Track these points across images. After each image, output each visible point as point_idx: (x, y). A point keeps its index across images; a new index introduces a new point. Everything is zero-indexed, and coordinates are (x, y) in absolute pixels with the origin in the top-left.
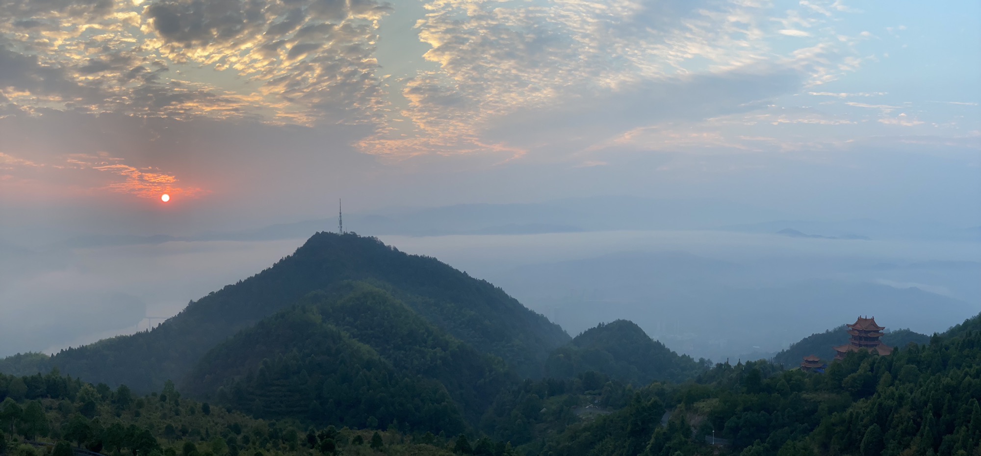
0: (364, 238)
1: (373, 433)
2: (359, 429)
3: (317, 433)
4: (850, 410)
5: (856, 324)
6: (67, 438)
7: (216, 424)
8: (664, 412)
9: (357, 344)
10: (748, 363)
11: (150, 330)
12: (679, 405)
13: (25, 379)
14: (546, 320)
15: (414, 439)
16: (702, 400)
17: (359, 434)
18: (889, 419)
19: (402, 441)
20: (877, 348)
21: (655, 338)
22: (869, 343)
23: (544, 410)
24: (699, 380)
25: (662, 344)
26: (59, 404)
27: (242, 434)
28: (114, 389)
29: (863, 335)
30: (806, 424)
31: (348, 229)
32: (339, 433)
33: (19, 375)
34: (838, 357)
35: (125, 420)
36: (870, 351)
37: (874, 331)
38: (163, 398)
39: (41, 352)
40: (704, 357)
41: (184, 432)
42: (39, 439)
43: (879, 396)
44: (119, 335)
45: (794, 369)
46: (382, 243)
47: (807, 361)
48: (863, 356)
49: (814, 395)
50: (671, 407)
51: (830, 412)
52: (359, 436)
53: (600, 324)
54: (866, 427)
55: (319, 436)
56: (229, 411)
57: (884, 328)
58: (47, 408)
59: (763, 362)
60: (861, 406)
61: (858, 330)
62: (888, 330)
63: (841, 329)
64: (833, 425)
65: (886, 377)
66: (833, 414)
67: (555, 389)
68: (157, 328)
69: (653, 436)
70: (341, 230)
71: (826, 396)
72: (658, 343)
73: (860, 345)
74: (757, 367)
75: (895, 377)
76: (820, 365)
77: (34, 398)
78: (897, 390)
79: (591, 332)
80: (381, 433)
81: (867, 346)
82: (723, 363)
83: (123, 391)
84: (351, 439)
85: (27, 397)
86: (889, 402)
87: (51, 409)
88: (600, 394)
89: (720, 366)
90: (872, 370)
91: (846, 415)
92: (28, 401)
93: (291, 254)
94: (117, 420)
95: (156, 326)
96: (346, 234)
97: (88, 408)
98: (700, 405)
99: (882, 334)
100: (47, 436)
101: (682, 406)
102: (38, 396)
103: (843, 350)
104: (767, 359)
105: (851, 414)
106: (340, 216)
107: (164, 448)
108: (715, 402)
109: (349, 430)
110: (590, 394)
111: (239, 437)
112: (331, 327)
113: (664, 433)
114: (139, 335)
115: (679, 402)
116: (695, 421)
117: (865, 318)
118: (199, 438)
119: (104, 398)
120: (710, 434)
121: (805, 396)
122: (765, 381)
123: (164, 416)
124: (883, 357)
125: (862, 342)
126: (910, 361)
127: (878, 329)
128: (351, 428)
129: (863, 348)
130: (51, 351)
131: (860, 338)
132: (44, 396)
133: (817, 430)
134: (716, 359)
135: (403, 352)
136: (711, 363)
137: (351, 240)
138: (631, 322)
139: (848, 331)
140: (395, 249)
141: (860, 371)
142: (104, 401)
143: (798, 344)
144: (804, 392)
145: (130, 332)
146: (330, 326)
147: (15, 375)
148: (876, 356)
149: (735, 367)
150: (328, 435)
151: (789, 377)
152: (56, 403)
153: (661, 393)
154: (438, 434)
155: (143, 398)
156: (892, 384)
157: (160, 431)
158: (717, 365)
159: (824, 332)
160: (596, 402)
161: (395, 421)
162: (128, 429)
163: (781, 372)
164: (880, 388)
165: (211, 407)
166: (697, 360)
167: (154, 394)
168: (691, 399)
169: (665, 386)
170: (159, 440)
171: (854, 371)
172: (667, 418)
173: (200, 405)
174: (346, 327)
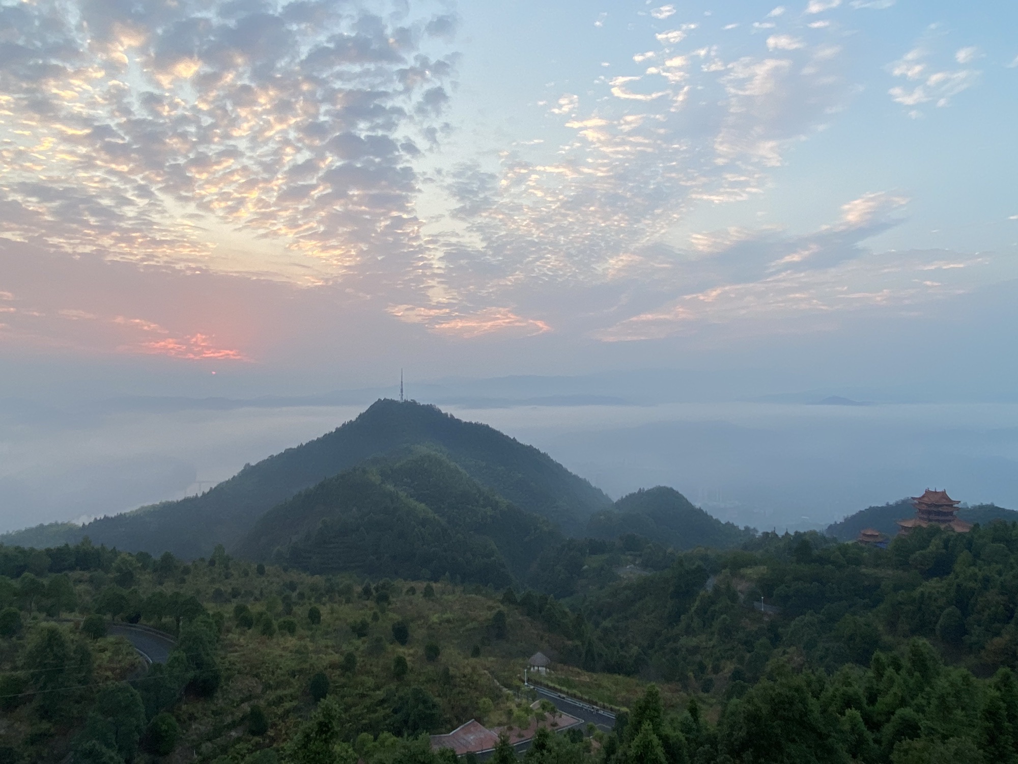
0: (423, 406)
1: (425, 584)
2: (412, 581)
3: (373, 586)
4: (920, 589)
5: (923, 496)
6: (98, 611)
7: (272, 583)
8: (709, 577)
9: (413, 502)
10: (796, 533)
11: (200, 495)
12: (723, 571)
13: (48, 551)
14: (588, 483)
15: (464, 591)
16: (749, 566)
17: (413, 585)
18: (972, 601)
19: (454, 592)
20: (952, 524)
21: (697, 505)
22: (943, 518)
23: (585, 567)
24: (745, 547)
25: (704, 511)
26: (91, 576)
27: (298, 591)
28: (157, 557)
29: (933, 509)
30: (867, 600)
31: (409, 397)
32: (394, 585)
33: (41, 547)
34: (903, 532)
35: (168, 588)
36: (942, 526)
37: (947, 505)
38: (212, 563)
39: (69, 522)
40: (749, 525)
41: (235, 594)
42: (65, 615)
43: (957, 577)
44: (164, 501)
45: (850, 542)
46: (440, 411)
47: (864, 535)
48: (933, 532)
49: (876, 571)
50: (715, 572)
51: (896, 589)
52: (412, 587)
53: (640, 489)
54: (941, 609)
55: (374, 588)
56: (285, 570)
57: (960, 502)
58: (75, 581)
59: (813, 533)
60: (933, 585)
61: (926, 504)
62: (966, 504)
63: (904, 502)
64: (900, 603)
65: (964, 555)
66: (900, 592)
67: (596, 548)
68: (208, 493)
69: (698, 598)
70: (402, 398)
71: (890, 572)
72: (700, 510)
73: (930, 520)
74: (807, 538)
75: (977, 556)
76: (881, 540)
77: (60, 571)
78: (980, 570)
79: (631, 496)
80: (434, 585)
81: (938, 520)
82: (770, 532)
83: (167, 558)
84: (405, 590)
85: (51, 570)
86: (972, 584)
87: (80, 581)
88: (640, 556)
89: (766, 534)
90: (946, 547)
91: (916, 593)
92: (53, 575)
93: (354, 419)
94: (159, 589)
95: (207, 490)
96: (406, 401)
97: (126, 578)
98: (748, 571)
99: (958, 509)
100: (74, 611)
101: (727, 571)
102: (65, 569)
103: (909, 524)
104: (818, 530)
105: (922, 594)
106: (402, 385)
107: (211, 612)
108: (763, 569)
109: (403, 582)
110: (631, 555)
111: (294, 594)
112: (390, 487)
113: (709, 597)
114: (187, 501)
115: (725, 567)
116: (741, 587)
117: (934, 490)
118: (252, 599)
119: (144, 567)
120: (759, 600)
121: (864, 570)
122: (816, 552)
123: (213, 581)
124: (960, 534)
125: (932, 517)
126: (994, 540)
127: (950, 504)
128: (405, 580)
129: (933, 523)
130: (82, 520)
131: (929, 513)
132: (72, 568)
133: (882, 607)
134: (761, 528)
135: (455, 510)
136: (757, 531)
137: (411, 406)
138: (672, 489)
139: (912, 504)
140: (452, 416)
141: (932, 548)
142: (145, 570)
143: (854, 517)
144: (863, 566)
145: (178, 497)
146: (388, 486)
147: (36, 548)
148: (951, 533)
149: (783, 537)
150: (383, 587)
151: (844, 550)
152: (87, 575)
153: (705, 558)
154: (486, 586)
155: (190, 564)
156: (974, 564)
157: (207, 596)
158: (764, 533)
159: (884, 505)
160: (637, 563)
161: (447, 574)
162: (170, 596)
163: (835, 545)
164: (957, 568)
165: (266, 568)
166: (742, 528)
167: (202, 560)
168: (736, 565)
169: (709, 552)
170: (205, 605)
171: (923, 548)
172: (711, 582)
173: (255, 566)
174: (404, 487)
